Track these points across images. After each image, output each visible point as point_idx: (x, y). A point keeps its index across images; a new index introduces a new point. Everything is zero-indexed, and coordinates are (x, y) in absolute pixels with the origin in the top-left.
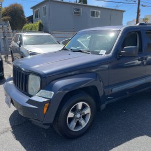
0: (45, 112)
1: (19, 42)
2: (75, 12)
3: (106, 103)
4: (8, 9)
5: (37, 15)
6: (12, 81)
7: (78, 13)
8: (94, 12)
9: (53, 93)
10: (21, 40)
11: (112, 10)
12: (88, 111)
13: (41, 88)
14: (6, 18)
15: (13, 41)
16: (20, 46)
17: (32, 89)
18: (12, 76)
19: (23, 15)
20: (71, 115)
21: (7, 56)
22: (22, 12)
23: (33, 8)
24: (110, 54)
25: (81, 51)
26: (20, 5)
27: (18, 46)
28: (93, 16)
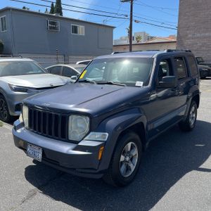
0: (99, 158)
7: (54, 28)
8: (76, 27)
9: (107, 134)
12: (135, 152)
13: (91, 130)
20: (122, 158)
24: (149, 85)
28: (76, 32)
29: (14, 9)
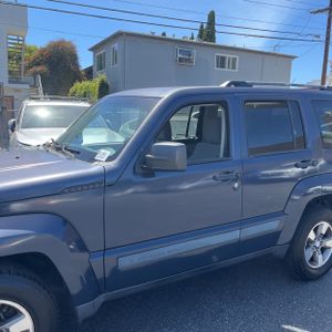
2: (181, 59)
4: (44, 50)
7: (186, 60)
8: (223, 59)
11: (266, 54)
14: (39, 69)
19: (77, 65)
22: (74, 58)
23: (94, 49)
26: (69, 43)
28: (223, 66)
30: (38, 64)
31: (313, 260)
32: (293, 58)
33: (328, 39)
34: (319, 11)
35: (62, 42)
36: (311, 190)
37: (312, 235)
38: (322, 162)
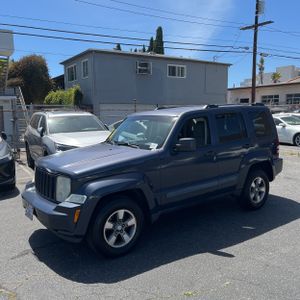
0: (76, 220)
1: (40, 129)
2: (140, 70)
3: (160, 212)
4: (19, 64)
5: (71, 75)
6: (34, 188)
7: (146, 71)
9: (85, 197)
10: (44, 124)
11: (208, 63)
12: (132, 222)
13: (72, 192)
14: (15, 80)
15: (30, 127)
16: (42, 135)
17: (61, 194)
18: (33, 181)
19: (47, 76)
20: (108, 225)
21: (19, 151)
22: (45, 69)
23: (65, 63)
24: (162, 149)
25: (126, 145)
27: (39, 135)
28: (174, 74)
29: (97, 52)
30: (14, 77)
31: (255, 198)
32: (229, 65)
33: (255, 50)
34: (246, 28)
35: (34, 57)
36: (251, 160)
37: (253, 185)
38: (256, 146)
